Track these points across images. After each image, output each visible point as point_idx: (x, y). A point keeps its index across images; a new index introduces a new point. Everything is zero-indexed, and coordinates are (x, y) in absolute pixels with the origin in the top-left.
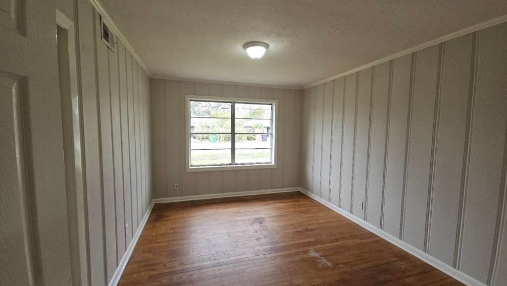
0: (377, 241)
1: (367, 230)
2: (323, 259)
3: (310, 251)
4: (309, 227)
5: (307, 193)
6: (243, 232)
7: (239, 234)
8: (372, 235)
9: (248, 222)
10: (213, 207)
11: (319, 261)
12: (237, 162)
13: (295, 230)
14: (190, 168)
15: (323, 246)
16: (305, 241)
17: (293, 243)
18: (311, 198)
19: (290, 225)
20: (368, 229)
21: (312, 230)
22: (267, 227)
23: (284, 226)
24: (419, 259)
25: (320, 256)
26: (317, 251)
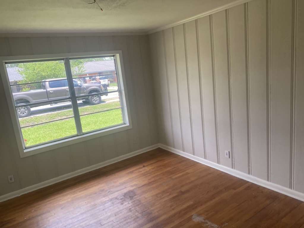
0: (249, 187)
1: (237, 178)
2: (208, 222)
3: (193, 217)
4: (183, 189)
5: (167, 148)
6: (116, 215)
7: (112, 219)
8: (242, 182)
9: (118, 201)
10: (67, 193)
11: (205, 225)
12: (84, 131)
13: (171, 196)
14: (25, 151)
15: (204, 207)
16: (185, 206)
17: (173, 212)
18: (174, 154)
19: (164, 192)
20: (238, 176)
21: (187, 191)
22: (140, 201)
23: (157, 195)
24: (286, 196)
25: (204, 220)
26: (199, 215)
